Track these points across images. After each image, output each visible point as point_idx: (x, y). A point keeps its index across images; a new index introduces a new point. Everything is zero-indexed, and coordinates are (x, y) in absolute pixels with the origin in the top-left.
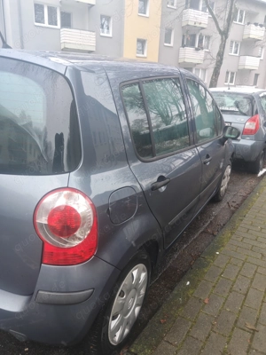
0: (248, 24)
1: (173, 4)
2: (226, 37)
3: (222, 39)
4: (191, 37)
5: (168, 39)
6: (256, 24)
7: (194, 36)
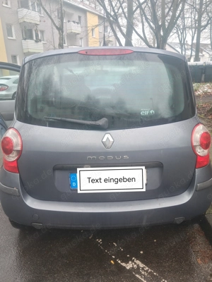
0: (69, 21)
1: (7, 4)
2: (63, 32)
3: (59, 33)
4: (29, 32)
5: (10, 33)
6: (74, 22)
7: (31, 31)
